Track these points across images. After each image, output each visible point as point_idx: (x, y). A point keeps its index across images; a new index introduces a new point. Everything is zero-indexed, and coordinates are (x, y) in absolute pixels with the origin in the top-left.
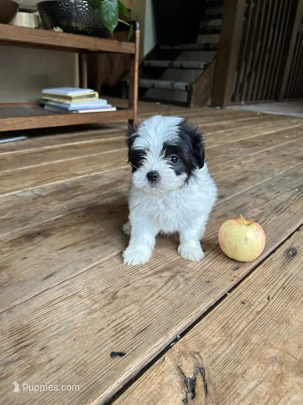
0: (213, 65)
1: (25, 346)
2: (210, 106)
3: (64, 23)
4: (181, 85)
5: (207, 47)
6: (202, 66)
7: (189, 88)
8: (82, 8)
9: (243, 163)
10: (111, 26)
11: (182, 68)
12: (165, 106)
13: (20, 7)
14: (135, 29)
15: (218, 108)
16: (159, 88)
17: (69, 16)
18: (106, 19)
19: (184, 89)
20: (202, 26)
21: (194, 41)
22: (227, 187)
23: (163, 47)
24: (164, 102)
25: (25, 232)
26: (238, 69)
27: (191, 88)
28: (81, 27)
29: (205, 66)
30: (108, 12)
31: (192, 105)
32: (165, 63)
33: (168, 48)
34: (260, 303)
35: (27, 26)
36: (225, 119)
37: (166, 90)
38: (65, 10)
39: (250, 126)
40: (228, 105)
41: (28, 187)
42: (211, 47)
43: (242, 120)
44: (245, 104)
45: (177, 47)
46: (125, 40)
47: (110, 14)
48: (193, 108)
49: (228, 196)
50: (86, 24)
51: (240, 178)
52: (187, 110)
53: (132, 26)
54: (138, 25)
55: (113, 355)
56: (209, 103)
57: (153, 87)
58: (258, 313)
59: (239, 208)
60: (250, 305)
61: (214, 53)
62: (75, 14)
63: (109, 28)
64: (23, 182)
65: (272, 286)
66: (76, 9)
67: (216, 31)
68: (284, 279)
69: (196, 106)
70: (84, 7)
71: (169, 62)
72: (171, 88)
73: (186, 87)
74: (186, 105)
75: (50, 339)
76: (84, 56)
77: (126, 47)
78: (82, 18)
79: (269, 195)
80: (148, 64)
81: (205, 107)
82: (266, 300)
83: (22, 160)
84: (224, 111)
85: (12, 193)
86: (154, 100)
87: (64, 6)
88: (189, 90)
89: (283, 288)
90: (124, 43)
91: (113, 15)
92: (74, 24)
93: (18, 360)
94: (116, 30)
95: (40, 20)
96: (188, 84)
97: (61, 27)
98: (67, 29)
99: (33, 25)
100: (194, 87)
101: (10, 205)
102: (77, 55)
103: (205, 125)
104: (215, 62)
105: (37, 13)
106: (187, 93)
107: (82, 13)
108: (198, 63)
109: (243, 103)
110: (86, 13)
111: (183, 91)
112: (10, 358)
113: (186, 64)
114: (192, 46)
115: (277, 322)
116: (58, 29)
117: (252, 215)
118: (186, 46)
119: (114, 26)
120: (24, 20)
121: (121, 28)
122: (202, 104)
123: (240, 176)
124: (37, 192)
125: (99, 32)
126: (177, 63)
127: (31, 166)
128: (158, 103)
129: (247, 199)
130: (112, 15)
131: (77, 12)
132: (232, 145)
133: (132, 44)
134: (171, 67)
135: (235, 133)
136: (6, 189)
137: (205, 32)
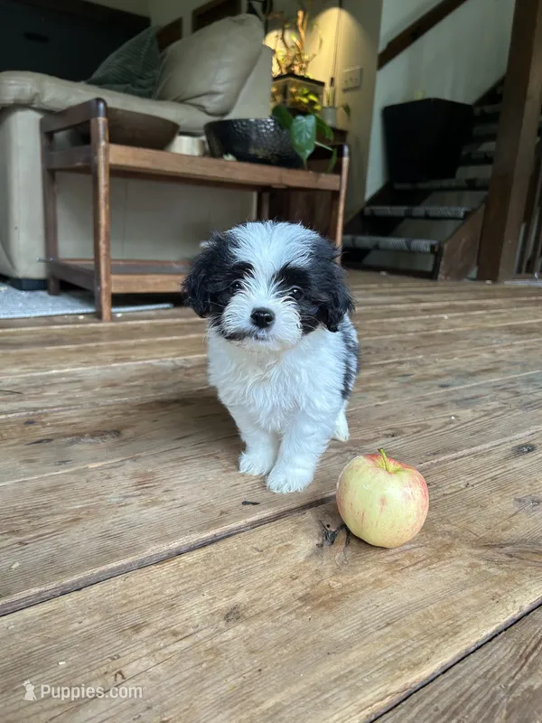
0: (481, 211)
1: (147, 487)
2: (474, 280)
3: (238, 149)
4: (423, 244)
5: (472, 185)
6: (462, 214)
7: (436, 250)
8: (265, 128)
9: (498, 351)
10: (304, 151)
11: (427, 217)
12: (395, 278)
13: (181, 130)
14: (341, 155)
15: (488, 282)
16: (386, 250)
17: (246, 140)
18: (297, 142)
19: (428, 249)
20: (464, 153)
21: (452, 175)
22: (459, 376)
23: (398, 186)
24: (394, 271)
25: (159, 398)
26: (527, 218)
27: (441, 249)
28: (261, 153)
29: (467, 214)
30: (300, 133)
31: (440, 276)
32: (399, 210)
33: (407, 186)
34: (451, 487)
35: (189, 153)
36: (494, 297)
37: (397, 251)
38: (241, 132)
39: (536, 308)
40: (508, 279)
41: (167, 357)
42: (478, 184)
43: (525, 299)
44: (539, 278)
45: (421, 186)
46: (324, 170)
47: (304, 136)
48: (442, 280)
49: (456, 386)
50: (270, 151)
51: (485, 367)
52: (431, 283)
53: (335, 152)
54: (346, 150)
55: (245, 503)
56: (474, 273)
57: (377, 247)
58: (444, 495)
59: (467, 399)
60: (437, 487)
61: (483, 194)
62: (254, 137)
63: (301, 154)
64: (163, 352)
65: (478, 476)
66: (257, 131)
67: (487, 160)
68: (499, 472)
69: (448, 278)
70: (268, 127)
71: (405, 208)
72: (406, 248)
73: (432, 247)
74: (432, 276)
75: (175, 485)
76: (266, 196)
77: (327, 181)
78: (264, 142)
79: (523, 389)
80: (372, 211)
81: (466, 280)
82: (462, 486)
83: (163, 330)
84: (498, 286)
85: (147, 362)
86: (377, 269)
87: (240, 127)
88: (437, 252)
89: (493, 479)
90: (323, 175)
91: (309, 136)
92: (252, 151)
93: (139, 495)
94: (311, 157)
95: (207, 146)
96: (434, 242)
97: (233, 154)
98: (241, 157)
99: (196, 152)
100: (446, 246)
101: (142, 373)
102: (255, 195)
103: (457, 303)
104: (483, 207)
105: (204, 138)
106: (432, 257)
107: (265, 136)
108: (453, 209)
109: (536, 275)
110: (271, 136)
111: (425, 253)
112: (130, 494)
113: (435, 210)
114: (446, 183)
115: (467, 505)
116: (230, 158)
117: (485, 408)
118: (436, 184)
119: (309, 152)
120: (185, 146)
121: (319, 154)
122: (460, 275)
123: (487, 365)
124: (179, 364)
125: (288, 159)
126: (419, 210)
127: (175, 338)
128: (384, 273)
129: (482, 391)
130: (306, 137)
131: (259, 134)
132: (491, 330)
133: (337, 177)
134: (409, 216)
135: (504, 315)
136: (139, 358)
137: (471, 161)
